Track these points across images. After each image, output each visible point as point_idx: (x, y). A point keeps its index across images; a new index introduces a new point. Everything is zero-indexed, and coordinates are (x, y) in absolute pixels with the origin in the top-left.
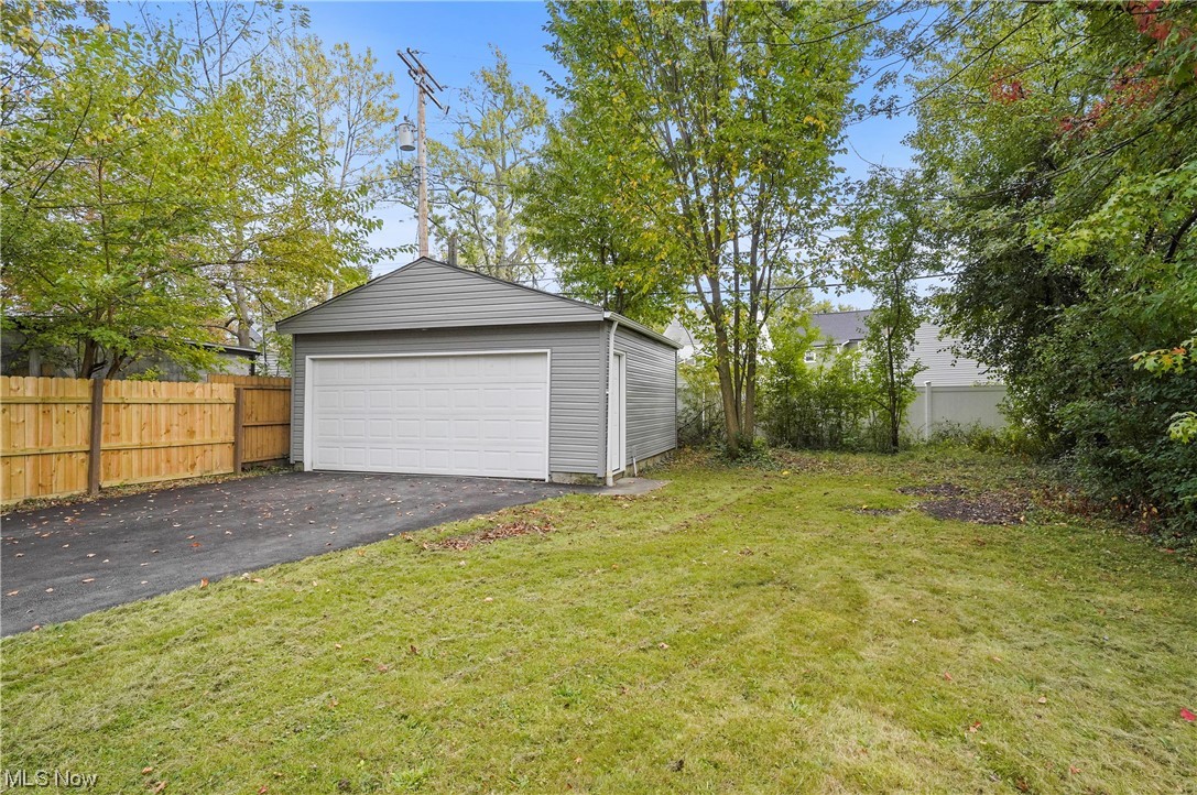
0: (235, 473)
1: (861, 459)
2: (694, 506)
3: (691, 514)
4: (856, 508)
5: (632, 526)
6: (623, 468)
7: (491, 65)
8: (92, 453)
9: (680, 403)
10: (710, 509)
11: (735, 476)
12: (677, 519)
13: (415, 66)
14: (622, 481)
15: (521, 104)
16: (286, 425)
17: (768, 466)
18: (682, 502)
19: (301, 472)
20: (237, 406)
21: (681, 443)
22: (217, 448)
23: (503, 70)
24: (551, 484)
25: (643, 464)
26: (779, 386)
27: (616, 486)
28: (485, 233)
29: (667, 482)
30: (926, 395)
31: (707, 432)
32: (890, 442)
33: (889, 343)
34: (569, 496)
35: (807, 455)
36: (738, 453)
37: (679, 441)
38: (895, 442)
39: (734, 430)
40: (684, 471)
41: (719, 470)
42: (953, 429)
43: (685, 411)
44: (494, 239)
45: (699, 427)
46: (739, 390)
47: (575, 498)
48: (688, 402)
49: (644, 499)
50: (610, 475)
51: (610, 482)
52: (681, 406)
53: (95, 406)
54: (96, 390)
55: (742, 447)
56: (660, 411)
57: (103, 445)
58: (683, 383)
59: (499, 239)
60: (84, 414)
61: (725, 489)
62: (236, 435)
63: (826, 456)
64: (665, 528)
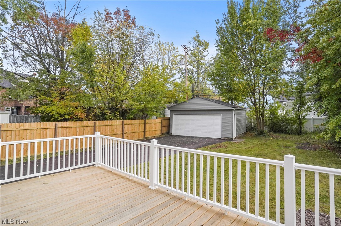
0: (161, 135)
1: (290, 136)
2: (251, 144)
3: (250, 146)
4: (283, 146)
5: (239, 147)
6: (236, 137)
7: (195, 35)
8: (144, 132)
9: (247, 121)
10: (254, 145)
11: (259, 139)
12: (247, 146)
13: (184, 47)
14: (236, 139)
15: (203, 44)
16: (169, 126)
17: (267, 137)
18: (248, 144)
19: (172, 135)
20: (161, 123)
21: (247, 131)
22: (159, 131)
23: (198, 36)
24: (222, 139)
25: (239, 136)
26: (271, 117)
27: (235, 140)
28: (194, 76)
29: (245, 140)
30: (312, 120)
31: (253, 128)
32: (299, 132)
33: (298, 109)
34: (226, 142)
35: (277, 135)
36: (261, 134)
37: (247, 130)
38: (301, 132)
39: (259, 129)
40: (248, 137)
41: (256, 137)
42: (319, 129)
43: (248, 123)
44: (197, 78)
45: (251, 127)
46: (260, 120)
47: (228, 142)
48: (248, 121)
49: (241, 143)
50: (234, 138)
51: (234, 139)
52: (247, 122)
53: (145, 124)
54: (145, 121)
55: (261, 132)
56: (243, 124)
57: (146, 131)
58: (247, 117)
59: (198, 78)
60: (143, 125)
61: (257, 142)
62: (161, 128)
63: (282, 135)
64: (246, 148)
